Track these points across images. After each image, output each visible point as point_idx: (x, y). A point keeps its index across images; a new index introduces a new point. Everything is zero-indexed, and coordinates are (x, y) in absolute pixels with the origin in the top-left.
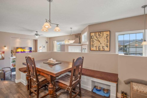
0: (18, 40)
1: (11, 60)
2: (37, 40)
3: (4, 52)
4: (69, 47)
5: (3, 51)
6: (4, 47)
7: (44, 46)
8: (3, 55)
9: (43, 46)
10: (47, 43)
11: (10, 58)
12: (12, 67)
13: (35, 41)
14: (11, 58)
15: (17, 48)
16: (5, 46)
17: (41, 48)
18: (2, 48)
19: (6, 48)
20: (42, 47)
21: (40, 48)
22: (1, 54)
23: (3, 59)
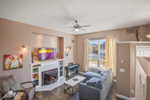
0: (39, 37)
1: (32, 68)
2: (63, 38)
3: (21, 56)
4: (137, 46)
5: (21, 54)
6: (22, 48)
7: (71, 47)
8: (20, 60)
10: (73, 42)
11: (30, 65)
12: (33, 80)
14: (32, 65)
15: (39, 49)
16: (24, 47)
17: (68, 49)
18: (20, 50)
19: (25, 49)
20: (68, 47)
21: (66, 49)
22: (18, 59)
23: (21, 66)
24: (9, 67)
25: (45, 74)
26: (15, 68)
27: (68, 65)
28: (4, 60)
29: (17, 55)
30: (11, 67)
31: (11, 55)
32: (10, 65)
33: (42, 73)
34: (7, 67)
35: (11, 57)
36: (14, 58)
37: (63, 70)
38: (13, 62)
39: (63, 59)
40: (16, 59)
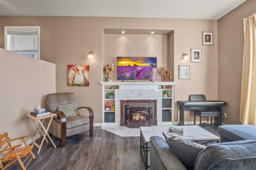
1: (104, 89)
3: (88, 68)
7: (198, 53)
8: (86, 74)
9: (193, 50)
10: (209, 41)
12: (105, 110)
13: (166, 36)
14: (104, 84)
15: (119, 59)
17: (187, 58)
20: (189, 54)
21: (182, 58)
22: (83, 72)
23: (87, 84)
24: (73, 82)
25: (126, 106)
26: (79, 85)
27: (187, 99)
28: (68, 72)
29: (82, 66)
30: (75, 82)
31: (75, 65)
32: (74, 79)
33: (122, 102)
34: (71, 82)
35: (75, 69)
36: (78, 70)
37: (173, 109)
38: (77, 75)
39: (173, 81)
40: (80, 72)
